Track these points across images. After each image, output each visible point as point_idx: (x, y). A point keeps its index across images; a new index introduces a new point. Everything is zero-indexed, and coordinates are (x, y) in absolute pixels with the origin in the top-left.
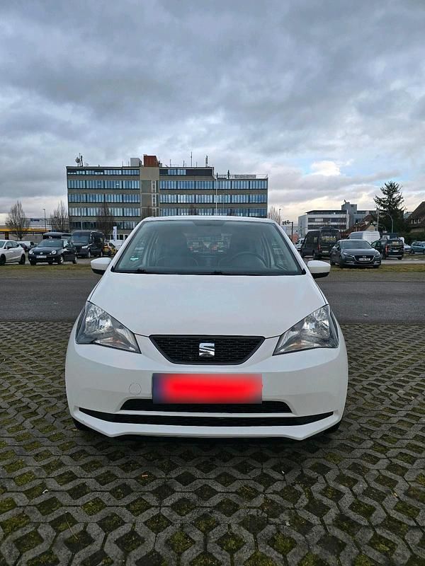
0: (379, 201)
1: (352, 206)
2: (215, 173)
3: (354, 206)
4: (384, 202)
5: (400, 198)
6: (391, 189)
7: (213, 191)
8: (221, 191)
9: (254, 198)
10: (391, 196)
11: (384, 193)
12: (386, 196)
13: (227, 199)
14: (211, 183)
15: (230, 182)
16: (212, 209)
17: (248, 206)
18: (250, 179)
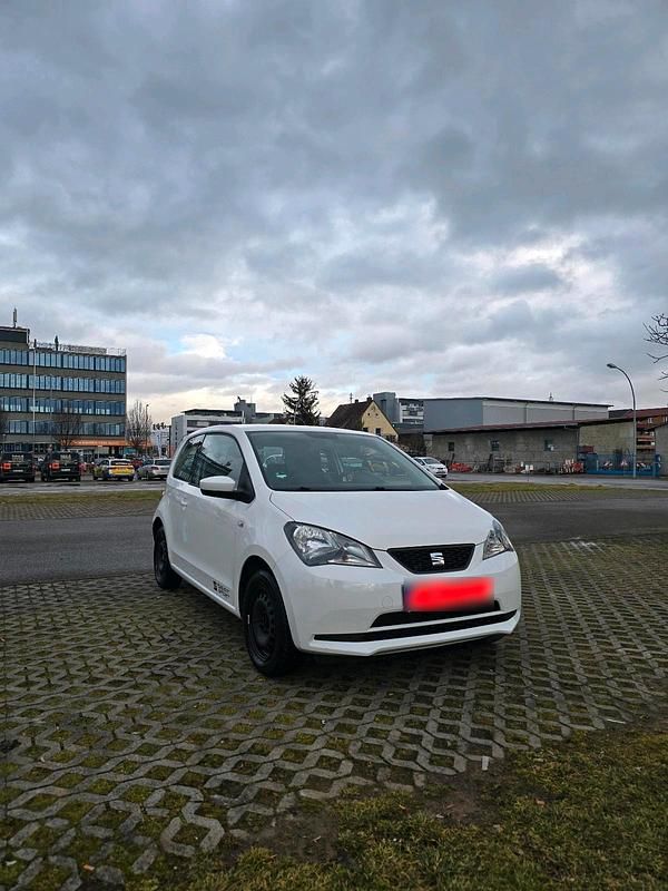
0: (289, 402)
1: (249, 405)
2: (32, 339)
3: (251, 406)
4: (295, 403)
5: (314, 399)
6: (302, 387)
7: (27, 369)
8: (42, 370)
9: (104, 385)
10: (302, 394)
11: (294, 391)
12: (297, 396)
13: (55, 383)
14: (25, 355)
15: (59, 356)
16: (25, 400)
17: (94, 397)
18: (97, 355)
